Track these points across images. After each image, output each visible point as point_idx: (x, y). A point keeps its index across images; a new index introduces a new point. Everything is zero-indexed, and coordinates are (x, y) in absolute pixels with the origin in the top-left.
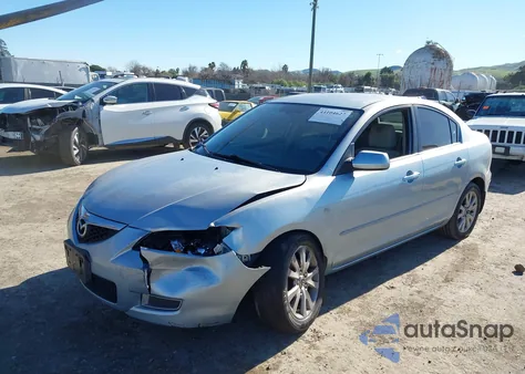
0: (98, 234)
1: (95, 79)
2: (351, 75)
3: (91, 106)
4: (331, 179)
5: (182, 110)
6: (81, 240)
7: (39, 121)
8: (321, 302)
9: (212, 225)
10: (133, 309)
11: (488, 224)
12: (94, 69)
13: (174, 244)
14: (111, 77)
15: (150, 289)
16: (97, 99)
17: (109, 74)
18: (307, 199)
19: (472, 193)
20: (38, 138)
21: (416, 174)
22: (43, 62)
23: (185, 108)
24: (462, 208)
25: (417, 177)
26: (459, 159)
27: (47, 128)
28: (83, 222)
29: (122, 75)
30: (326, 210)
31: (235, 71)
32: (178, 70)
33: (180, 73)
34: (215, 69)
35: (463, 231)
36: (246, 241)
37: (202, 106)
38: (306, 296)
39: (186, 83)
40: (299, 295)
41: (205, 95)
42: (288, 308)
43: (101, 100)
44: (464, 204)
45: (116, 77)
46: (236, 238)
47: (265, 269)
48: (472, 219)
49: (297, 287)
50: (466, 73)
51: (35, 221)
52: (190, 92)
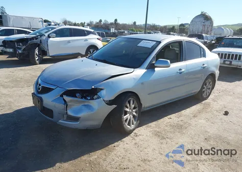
0: (46, 90)
1: (46, 26)
2: (165, 27)
3: (44, 38)
4: (145, 71)
5: (85, 41)
6: (39, 93)
7: (21, 44)
8: (139, 122)
9: (93, 87)
10: (60, 121)
11: (217, 94)
12: (45, 21)
13: (77, 95)
14: (53, 25)
15: (67, 113)
16: (46, 35)
17: (52, 24)
18: (134, 79)
19: (210, 80)
20: (20, 52)
21: (183, 70)
22: (22, 18)
23: (86, 40)
24: (204, 86)
25: (183, 72)
26: (203, 65)
27: (24, 47)
28: (40, 85)
29: (59, 24)
30: (142, 83)
31: (111, 24)
32: (85, 23)
33: (86, 24)
34: (102, 23)
35: (205, 97)
36: (107, 94)
37: (94, 39)
38: (132, 119)
39: (88, 29)
40: (129, 118)
41: (96, 34)
42: (124, 122)
43: (49, 35)
44: (206, 85)
45: (55, 25)
46: (103, 93)
47: (115, 106)
48: (210, 92)
49: (128, 115)
50: (219, 27)
51: (19, 87)
52: (89, 33)
